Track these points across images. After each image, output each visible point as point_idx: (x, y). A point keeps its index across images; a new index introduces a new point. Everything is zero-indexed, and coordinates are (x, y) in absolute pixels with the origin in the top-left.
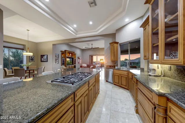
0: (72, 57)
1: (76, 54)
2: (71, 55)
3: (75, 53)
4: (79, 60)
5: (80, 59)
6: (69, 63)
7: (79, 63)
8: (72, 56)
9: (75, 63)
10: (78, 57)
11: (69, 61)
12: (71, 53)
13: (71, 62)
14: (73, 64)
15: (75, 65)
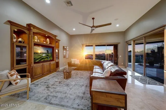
0: (51, 45)
1: (59, 40)
2: (50, 41)
3: (57, 38)
4: (65, 51)
5: (67, 50)
6: (43, 59)
7: (64, 57)
8: (50, 43)
9: (58, 58)
10: (64, 47)
11: (43, 53)
12: (49, 37)
13: (50, 55)
14: (53, 60)
15: (57, 61)
